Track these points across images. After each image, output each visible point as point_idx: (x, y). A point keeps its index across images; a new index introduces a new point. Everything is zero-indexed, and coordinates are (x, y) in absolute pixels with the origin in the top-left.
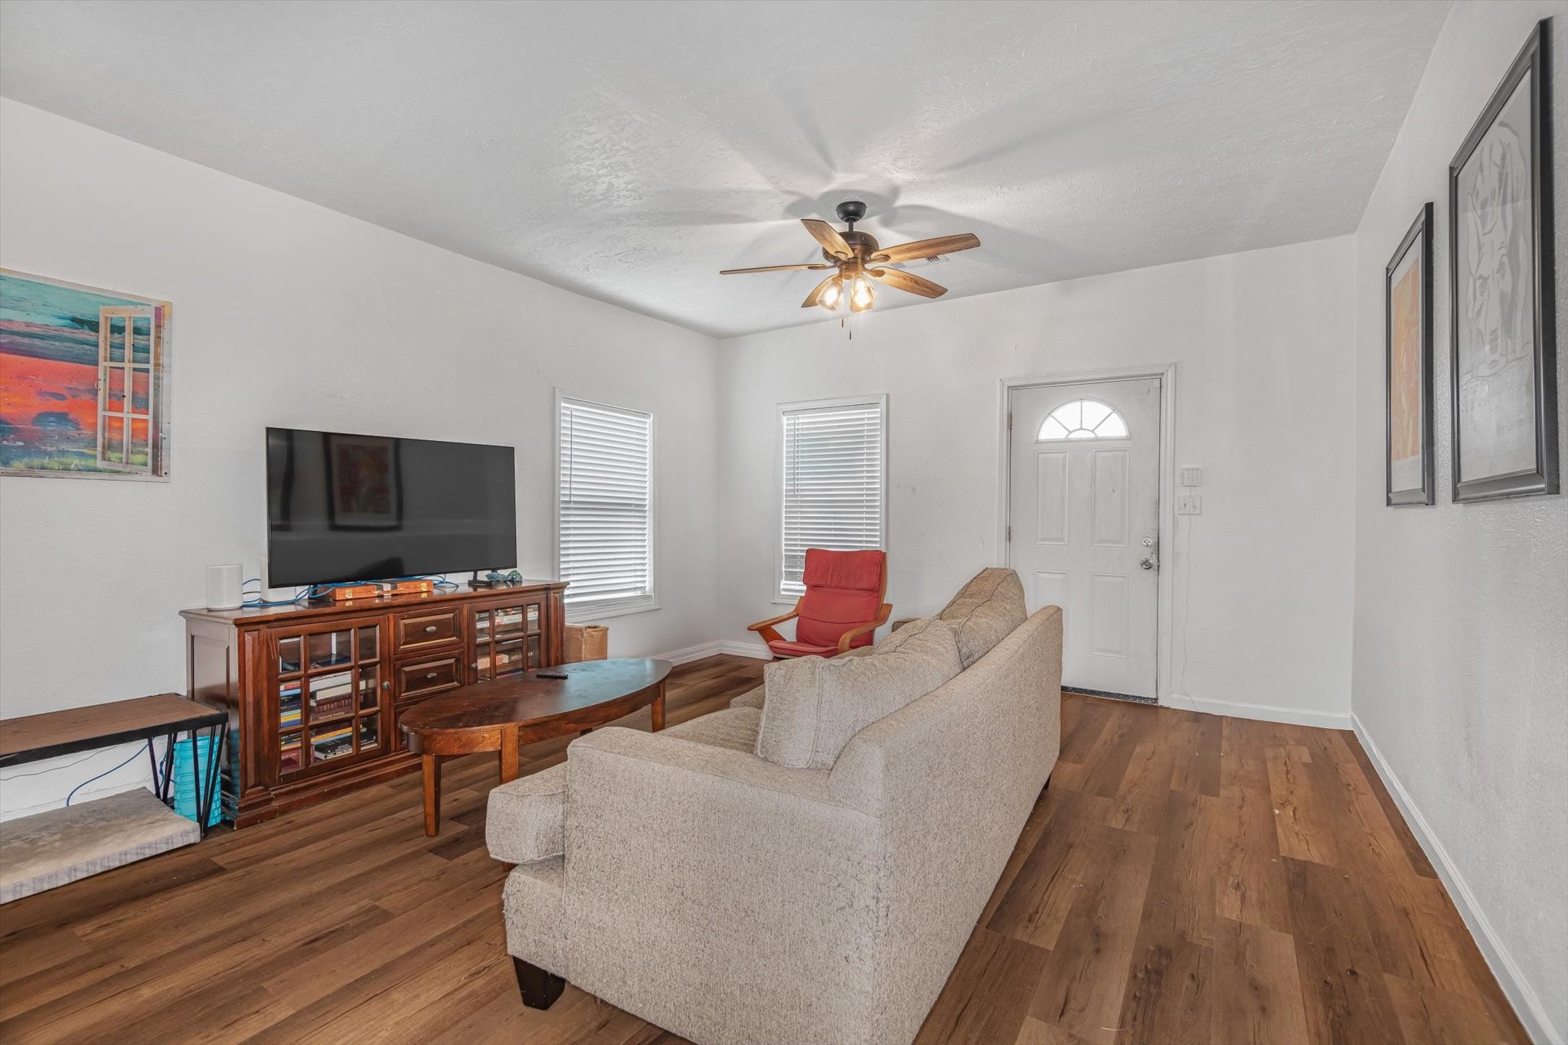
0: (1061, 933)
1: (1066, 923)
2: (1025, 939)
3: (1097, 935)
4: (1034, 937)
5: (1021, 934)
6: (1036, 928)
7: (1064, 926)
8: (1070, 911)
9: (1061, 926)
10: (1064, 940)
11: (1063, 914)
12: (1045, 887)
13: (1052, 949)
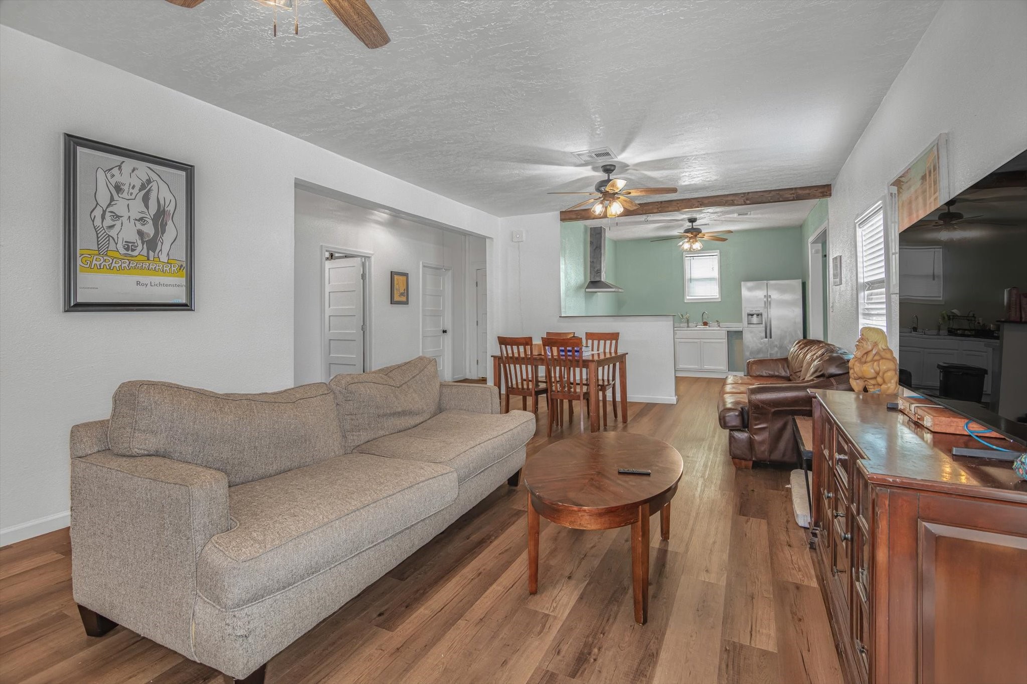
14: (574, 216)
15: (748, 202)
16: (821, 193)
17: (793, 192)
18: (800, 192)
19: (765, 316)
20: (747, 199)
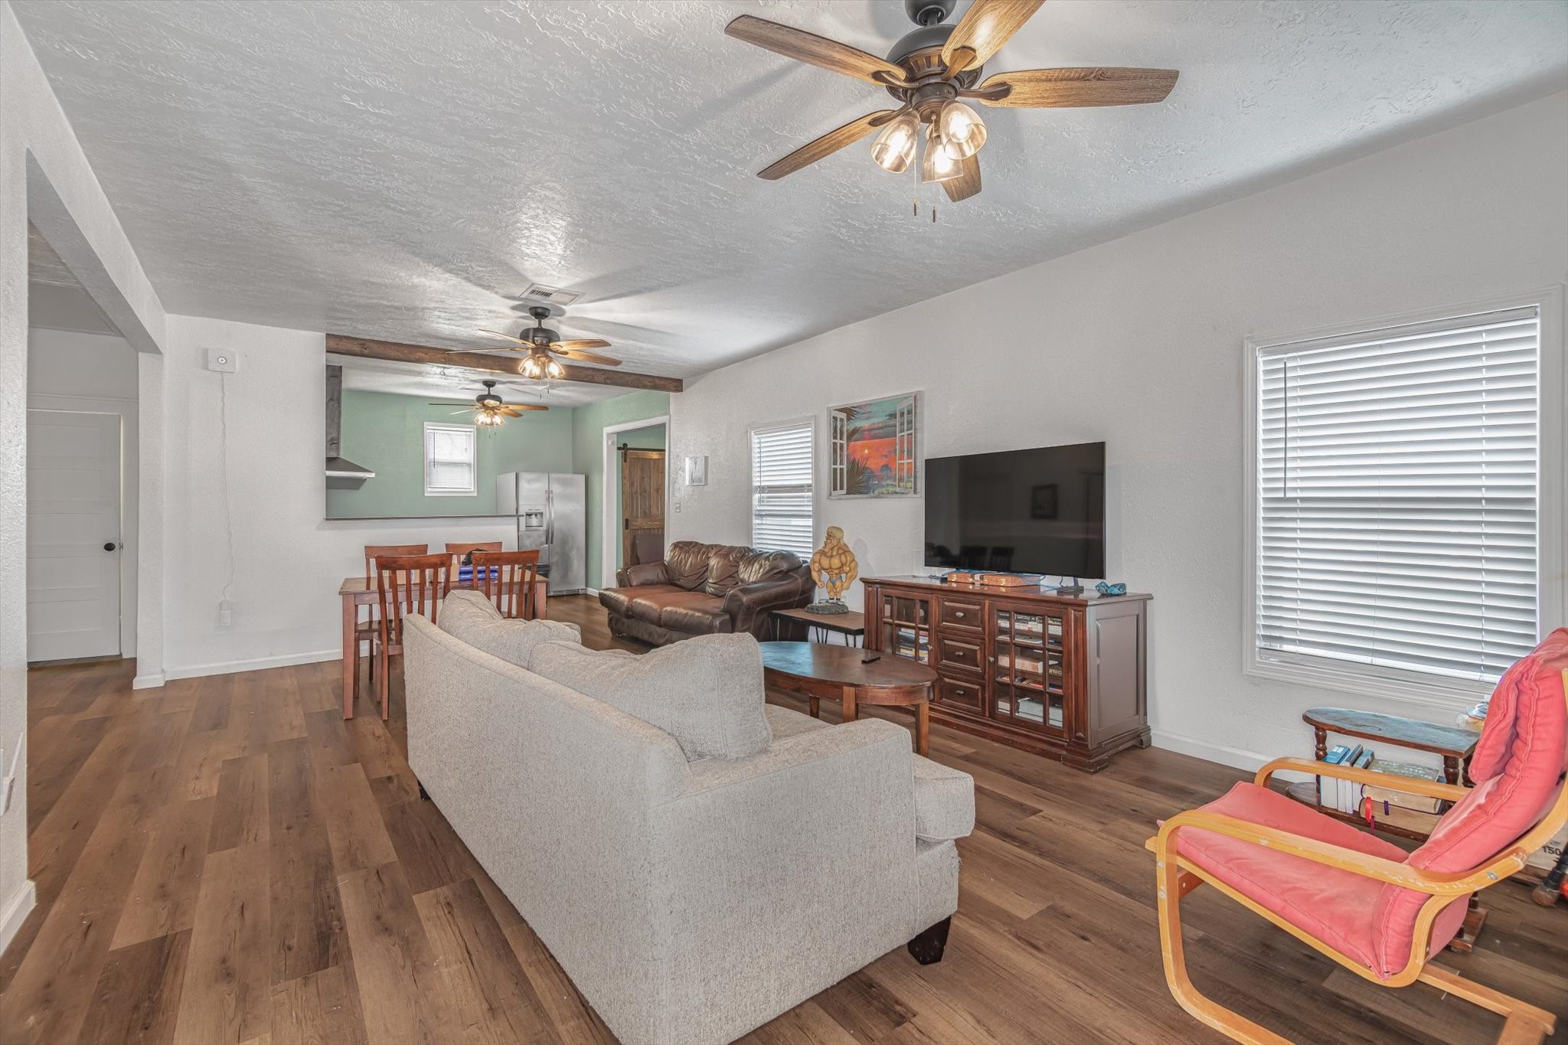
0: (416, 911)
1: (419, 921)
2: (438, 890)
3: (386, 929)
4: (434, 897)
5: (444, 891)
6: (438, 902)
7: (418, 917)
8: (424, 931)
9: (421, 916)
10: (411, 909)
11: (428, 926)
12: (465, 937)
13: (413, 897)
14: (357, 349)
15: (608, 381)
16: (676, 387)
17: (651, 380)
18: (657, 381)
19: (546, 517)
20: (608, 378)
